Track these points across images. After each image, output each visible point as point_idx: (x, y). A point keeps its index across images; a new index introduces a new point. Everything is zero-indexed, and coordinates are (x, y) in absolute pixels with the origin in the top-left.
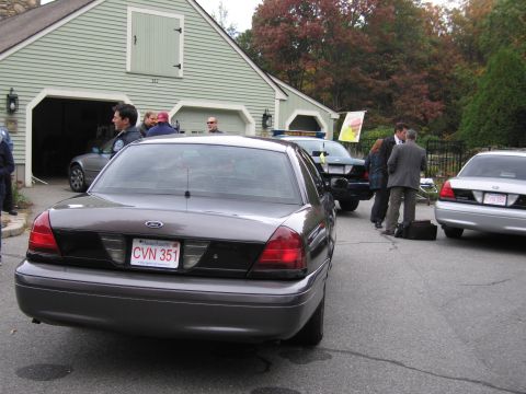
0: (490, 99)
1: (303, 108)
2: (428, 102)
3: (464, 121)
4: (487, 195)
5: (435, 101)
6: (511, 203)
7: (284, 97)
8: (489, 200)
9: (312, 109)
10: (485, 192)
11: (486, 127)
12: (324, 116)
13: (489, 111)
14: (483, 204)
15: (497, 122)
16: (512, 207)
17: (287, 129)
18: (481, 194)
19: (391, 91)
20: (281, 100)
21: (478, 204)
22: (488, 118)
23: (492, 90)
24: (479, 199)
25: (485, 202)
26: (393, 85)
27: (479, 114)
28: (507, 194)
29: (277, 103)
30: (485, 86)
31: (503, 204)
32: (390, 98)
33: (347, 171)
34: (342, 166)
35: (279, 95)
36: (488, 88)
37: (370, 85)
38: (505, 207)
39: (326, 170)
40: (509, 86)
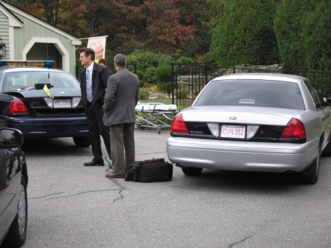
0: (237, 20)
1: (41, 36)
2: (179, 26)
3: (214, 42)
4: (224, 127)
5: (187, 24)
6: (251, 135)
7: (18, 24)
8: (226, 132)
9: (51, 36)
10: (221, 124)
11: (234, 47)
12: (66, 44)
13: (236, 32)
14: (220, 139)
15: (244, 43)
16: (252, 140)
17: (24, 59)
18: (217, 126)
19: (144, 16)
20: (15, 27)
21: (214, 138)
22: (236, 39)
23: (238, 12)
24: (215, 133)
25: (223, 136)
26: (146, 11)
28: (245, 125)
29: (11, 30)
30: (231, 9)
31: (243, 137)
32: (144, 23)
33: (75, 104)
34: (70, 98)
35: (13, 22)
36: (234, 10)
37: (124, 11)
38: (245, 140)
39: (50, 105)
40: (254, 7)
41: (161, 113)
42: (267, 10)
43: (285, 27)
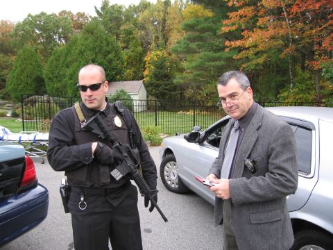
0: (22, 71)
3: (8, 83)
11: (22, 86)
13: (22, 78)
15: (27, 83)
22: (22, 81)
23: (23, 67)
27: (17, 79)
30: (18, 65)
36: (20, 66)
40: (31, 65)
41: (42, 143)
42: (39, 67)
43: (51, 76)
